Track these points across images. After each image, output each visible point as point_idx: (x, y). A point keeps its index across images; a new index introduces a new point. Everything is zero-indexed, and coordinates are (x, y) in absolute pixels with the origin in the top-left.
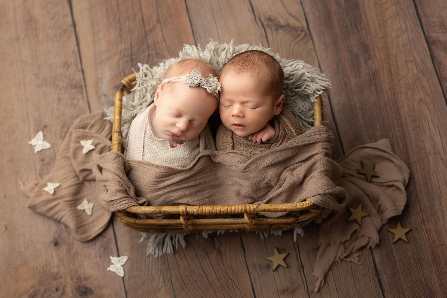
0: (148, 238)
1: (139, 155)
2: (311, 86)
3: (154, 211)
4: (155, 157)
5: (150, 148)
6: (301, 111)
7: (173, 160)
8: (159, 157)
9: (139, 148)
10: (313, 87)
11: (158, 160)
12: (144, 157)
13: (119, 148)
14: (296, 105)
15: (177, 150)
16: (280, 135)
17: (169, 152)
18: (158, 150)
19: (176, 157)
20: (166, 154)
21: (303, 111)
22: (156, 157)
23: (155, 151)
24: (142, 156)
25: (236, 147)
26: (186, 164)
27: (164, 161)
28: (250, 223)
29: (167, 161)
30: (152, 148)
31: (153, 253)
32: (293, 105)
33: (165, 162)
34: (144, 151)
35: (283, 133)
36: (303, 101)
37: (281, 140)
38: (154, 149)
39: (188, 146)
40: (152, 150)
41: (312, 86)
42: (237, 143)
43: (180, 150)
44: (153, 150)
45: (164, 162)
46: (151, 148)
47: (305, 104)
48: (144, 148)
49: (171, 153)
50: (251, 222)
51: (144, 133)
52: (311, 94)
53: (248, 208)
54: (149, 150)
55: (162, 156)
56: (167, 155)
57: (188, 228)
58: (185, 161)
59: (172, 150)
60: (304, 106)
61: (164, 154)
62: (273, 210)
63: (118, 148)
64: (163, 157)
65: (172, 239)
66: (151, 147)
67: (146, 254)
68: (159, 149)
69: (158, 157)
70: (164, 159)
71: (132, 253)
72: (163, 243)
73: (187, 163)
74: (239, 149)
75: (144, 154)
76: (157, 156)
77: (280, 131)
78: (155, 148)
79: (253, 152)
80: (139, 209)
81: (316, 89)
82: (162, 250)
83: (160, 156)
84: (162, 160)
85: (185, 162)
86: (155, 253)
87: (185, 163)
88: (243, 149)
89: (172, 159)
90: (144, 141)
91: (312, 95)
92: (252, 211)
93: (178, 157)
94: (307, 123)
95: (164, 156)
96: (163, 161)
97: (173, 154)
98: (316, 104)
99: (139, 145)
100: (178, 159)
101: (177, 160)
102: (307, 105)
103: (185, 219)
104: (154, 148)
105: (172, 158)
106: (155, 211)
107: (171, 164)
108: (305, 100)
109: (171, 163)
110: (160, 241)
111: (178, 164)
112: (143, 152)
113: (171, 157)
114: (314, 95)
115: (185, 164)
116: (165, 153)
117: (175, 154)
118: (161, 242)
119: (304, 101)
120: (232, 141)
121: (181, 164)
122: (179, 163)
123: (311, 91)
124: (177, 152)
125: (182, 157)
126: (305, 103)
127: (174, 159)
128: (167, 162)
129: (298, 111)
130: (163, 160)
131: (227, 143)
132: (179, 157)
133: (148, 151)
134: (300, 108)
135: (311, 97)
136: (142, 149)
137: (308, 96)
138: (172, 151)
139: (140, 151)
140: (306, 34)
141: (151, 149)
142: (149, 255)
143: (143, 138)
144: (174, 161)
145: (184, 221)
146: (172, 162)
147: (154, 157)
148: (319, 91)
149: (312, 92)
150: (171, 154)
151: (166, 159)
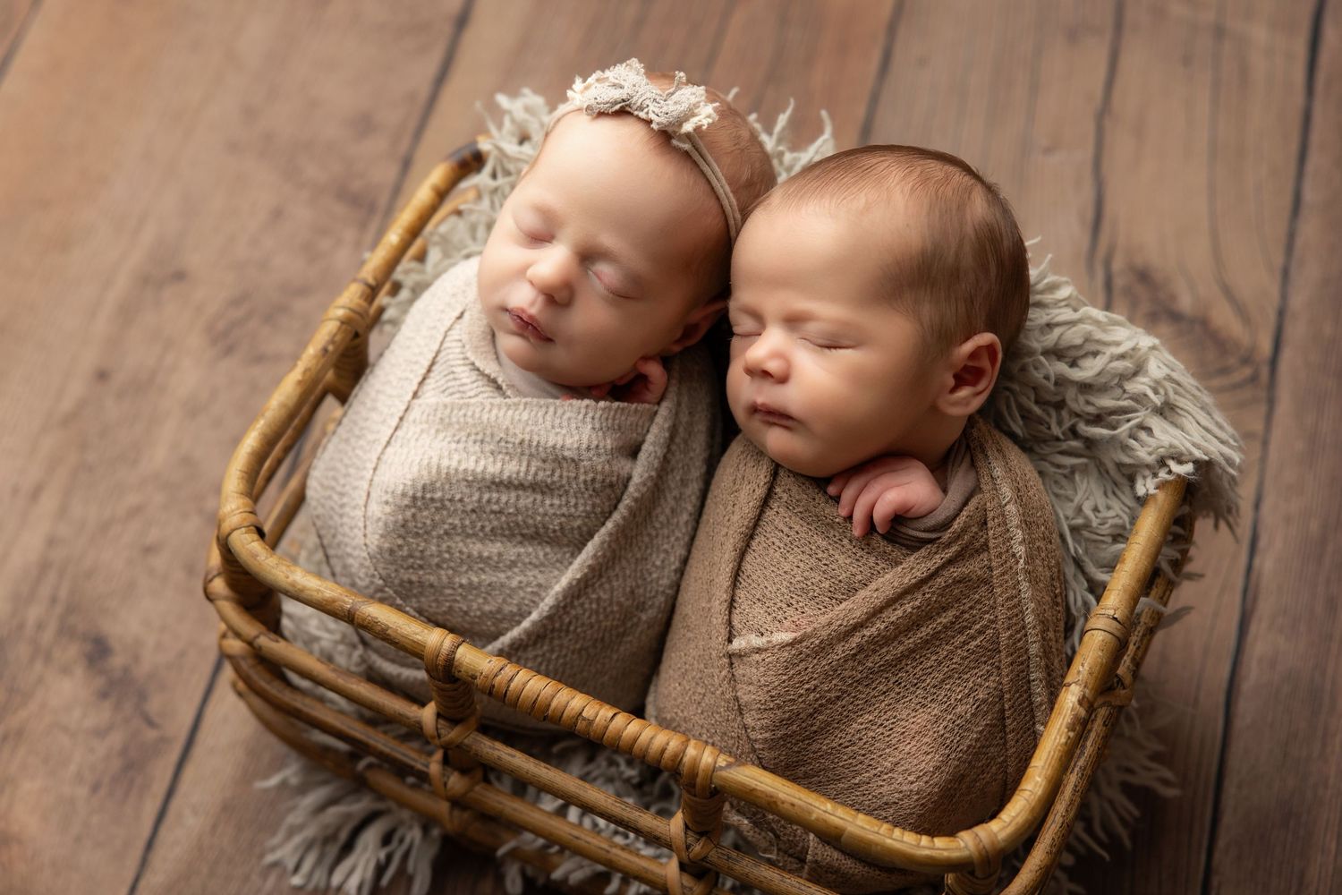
0: (302, 790)
1: (402, 387)
2: (1156, 432)
3: (334, 601)
4: (452, 411)
5: (449, 374)
6: (1080, 521)
7: (510, 446)
8: (465, 415)
9: (416, 363)
10: (1163, 438)
11: (457, 426)
12: (416, 401)
13: (338, 338)
14: (1070, 493)
15: (544, 409)
16: (956, 526)
17: (508, 409)
18: (472, 389)
19: (527, 437)
20: (495, 411)
21: (1087, 526)
22: (455, 412)
23: (459, 392)
24: (411, 394)
25: (773, 512)
26: (553, 482)
27: (479, 437)
28: (684, 846)
29: (488, 439)
30: (456, 376)
31: (291, 865)
32: (1062, 492)
33: (482, 441)
34: (428, 381)
35: (974, 529)
36: (1105, 494)
37: (955, 548)
38: (458, 382)
39: (593, 418)
40: (453, 383)
41: (1162, 431)
42: (785, 496)
43: (557, 415)
44: (453, 386)
45: (475, 442)
46: (451, 376)
47: (1109, 508)
48: (429, 371)
49: (517, 412)
50: (688, 847)
51: (457, 314)
52: (1148, 466)
53: (691, 751)
54: (443, 382)
55: (477, 415)
56: (497, 418)
57: (445, 784)
58: (556, 465)
59: (526, 404)
60: (1099, 511)
61: (487, 409)
62: (790, 808)
63: (335, 335)
64: (480, 418)
65: (386, 840)
66: (453, 372)
67: (262, 856)
68: (477, 387)
69: (463, 412)
70: (479, 429)
71: (214, 827)
72: (348, 848)
73: (561, 477)
74: (781, 526)
75: (420, 393)
76: (460, 409)
77: (964, 513)
78: (464, 381)
79: (825, 555)
80: (284, 568)
81: (1172, 450)
82: (331, 871)
83: (470, 413)
84: (474, 431)
85: (553, 471)
86: (297, 869)
87: (552, 475)
88: (797, 528)
89: (509, 439)
90: (442, 343)
91: (1147, 472)
92: (701, 773)
93: (536, 438)
94: (1086, 584)
95: (485, 417)
96: (473, 437)
97: (520, 420)
98: (1153, 510)
99: (421, 353)
100: (530, 446)
101: (527, 452)
102: (1115, 511)
103: (441, 712)
104: (460, 379)
105: (511, 432)
106: (337, 604)
107: (500, 456)
108: (1114, 493)
109: (500, 453)
110: (338, 829)
111: (523, 469)
112: (421, 383)
113: (507, 429)
114: (1155, 475)
115: (549, 481)
116: (492, 404)
117: (530, 422)
118: (343, 836)
119: (1110, 494)
120: (768, 479)
121: (536, 474)
122: (528, 465)
123: (1150, 454)
124: (541, 420)
125: (550, 444)
126: (1110, 503)
127: (517, 441)
128: (489, 443)
129: (1067, 518)
130: (477, 434)
131: (746, 483)
132: (538, 442)
133: (439, 384)
134: (1079, 510)
135: (1145, 477)
136: (424, 371)
137: (1130, 474)
138: (522, 407)
139: (411, 376)
140: (1254, 379)
141: (449, 380)
142: (275, 864)
143: (443, 330)
144: (511, 451)
145: (435, 717)
146: (504, 451)
147: (448, 410)
148: (1180, 462)
149: (1150, 459)
150: (512, 419)
151: (488, 432)
